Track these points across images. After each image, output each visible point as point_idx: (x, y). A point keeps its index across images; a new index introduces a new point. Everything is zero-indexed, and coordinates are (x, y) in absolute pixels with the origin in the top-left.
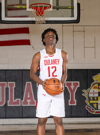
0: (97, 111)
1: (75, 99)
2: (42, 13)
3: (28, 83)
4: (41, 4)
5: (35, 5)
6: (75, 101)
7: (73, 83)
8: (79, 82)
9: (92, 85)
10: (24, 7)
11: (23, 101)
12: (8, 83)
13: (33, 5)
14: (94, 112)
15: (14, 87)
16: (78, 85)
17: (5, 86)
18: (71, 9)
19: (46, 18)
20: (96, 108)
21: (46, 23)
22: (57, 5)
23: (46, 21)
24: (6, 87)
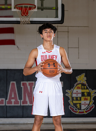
0: (80, 111)
2: (27, 13)
3: (12, 83)
4: (26, 4)
5: (20, 6)
8: (62, 82)
9: (75, 86)
10: (9, 7)
11: (8, 100)
13: (18, 6)
14: (77, 112)
18: (55, 10)
19: (30, 18)
20: (79, 108)
21: (31, 24)
22: (41, 6)
23: (30, 21)
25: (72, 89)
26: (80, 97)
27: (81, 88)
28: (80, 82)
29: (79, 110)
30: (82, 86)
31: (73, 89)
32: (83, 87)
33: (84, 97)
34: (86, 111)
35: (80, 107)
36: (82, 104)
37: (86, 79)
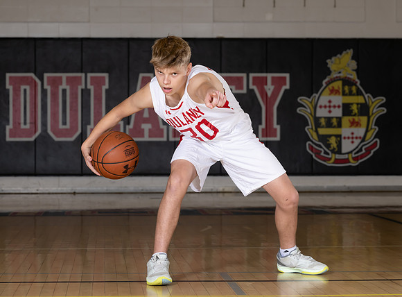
0: (338, 156)
1: (278, 124)
6: (276, 129)
7: (273, 78)
8: (287, 75)
11: (131, 126)
12: (89, 75)
14: (330, 159)
15: (106, 86)
16: (285, 84)
17: (81, 84)
24: (83, 87)
25: (314, 95)
26: (337, 118)
27: (341, 91)
28: (338, 75)
29: (335, 153)
30: (344, 85)
31: (317, 96)
32: (346, 88)
33: (351, 118)
34: (354, 156)
35: (338, 146)
36: (345, 138)
37: (356, 67)
